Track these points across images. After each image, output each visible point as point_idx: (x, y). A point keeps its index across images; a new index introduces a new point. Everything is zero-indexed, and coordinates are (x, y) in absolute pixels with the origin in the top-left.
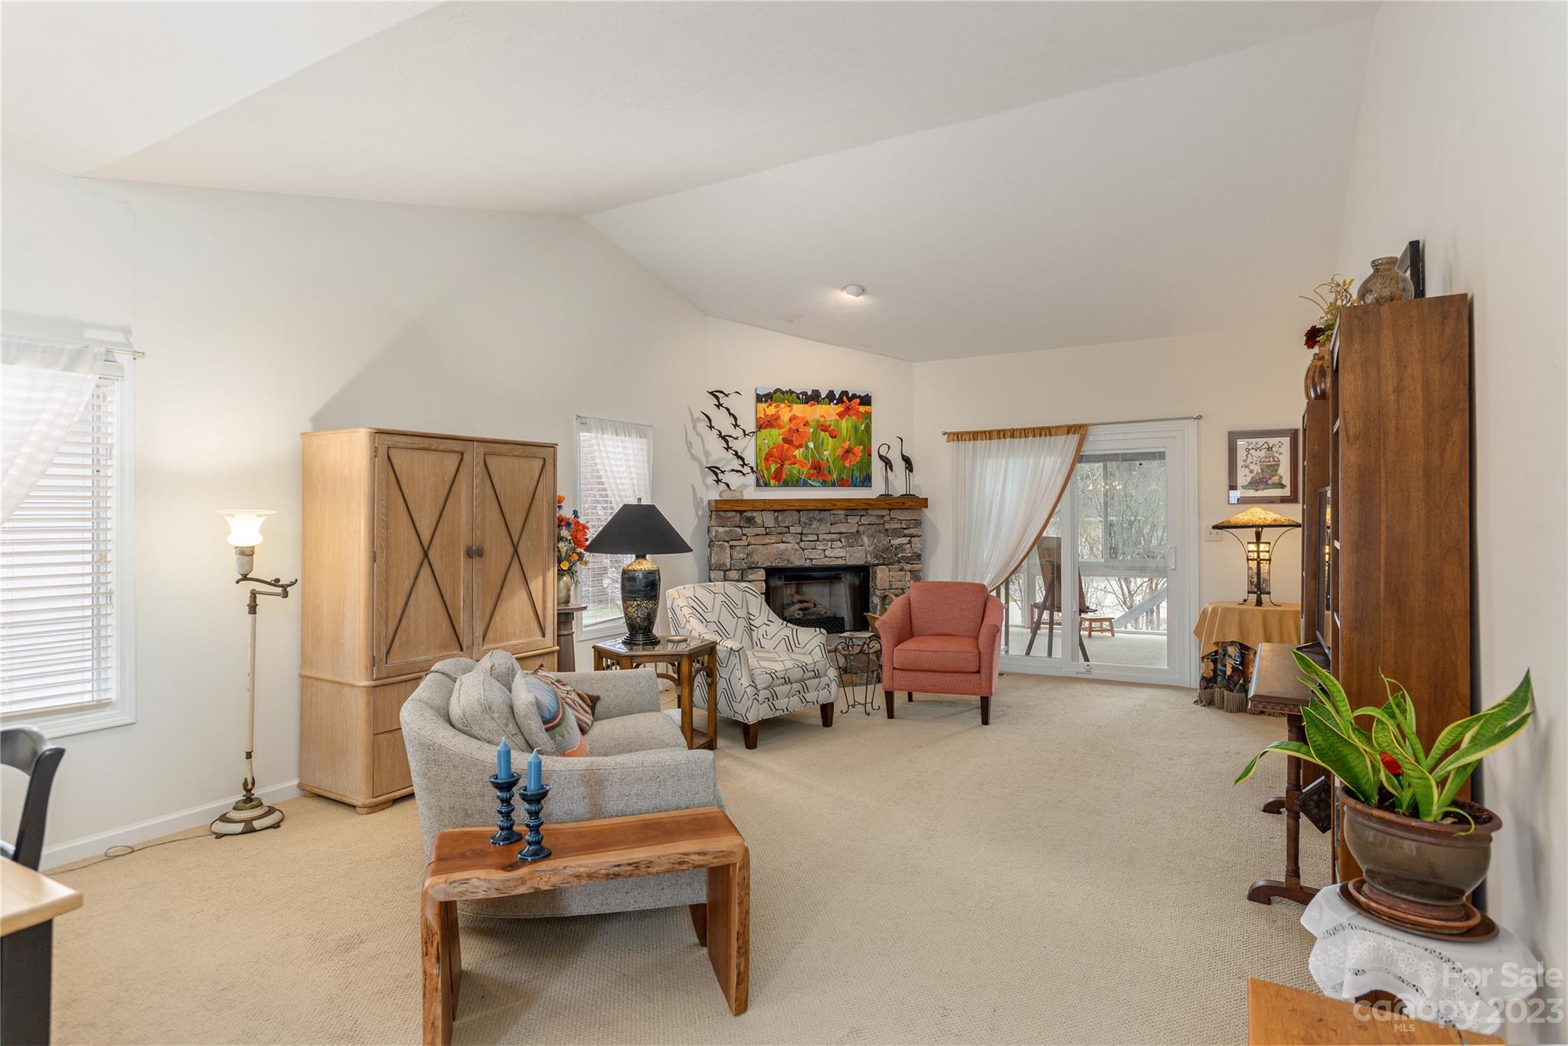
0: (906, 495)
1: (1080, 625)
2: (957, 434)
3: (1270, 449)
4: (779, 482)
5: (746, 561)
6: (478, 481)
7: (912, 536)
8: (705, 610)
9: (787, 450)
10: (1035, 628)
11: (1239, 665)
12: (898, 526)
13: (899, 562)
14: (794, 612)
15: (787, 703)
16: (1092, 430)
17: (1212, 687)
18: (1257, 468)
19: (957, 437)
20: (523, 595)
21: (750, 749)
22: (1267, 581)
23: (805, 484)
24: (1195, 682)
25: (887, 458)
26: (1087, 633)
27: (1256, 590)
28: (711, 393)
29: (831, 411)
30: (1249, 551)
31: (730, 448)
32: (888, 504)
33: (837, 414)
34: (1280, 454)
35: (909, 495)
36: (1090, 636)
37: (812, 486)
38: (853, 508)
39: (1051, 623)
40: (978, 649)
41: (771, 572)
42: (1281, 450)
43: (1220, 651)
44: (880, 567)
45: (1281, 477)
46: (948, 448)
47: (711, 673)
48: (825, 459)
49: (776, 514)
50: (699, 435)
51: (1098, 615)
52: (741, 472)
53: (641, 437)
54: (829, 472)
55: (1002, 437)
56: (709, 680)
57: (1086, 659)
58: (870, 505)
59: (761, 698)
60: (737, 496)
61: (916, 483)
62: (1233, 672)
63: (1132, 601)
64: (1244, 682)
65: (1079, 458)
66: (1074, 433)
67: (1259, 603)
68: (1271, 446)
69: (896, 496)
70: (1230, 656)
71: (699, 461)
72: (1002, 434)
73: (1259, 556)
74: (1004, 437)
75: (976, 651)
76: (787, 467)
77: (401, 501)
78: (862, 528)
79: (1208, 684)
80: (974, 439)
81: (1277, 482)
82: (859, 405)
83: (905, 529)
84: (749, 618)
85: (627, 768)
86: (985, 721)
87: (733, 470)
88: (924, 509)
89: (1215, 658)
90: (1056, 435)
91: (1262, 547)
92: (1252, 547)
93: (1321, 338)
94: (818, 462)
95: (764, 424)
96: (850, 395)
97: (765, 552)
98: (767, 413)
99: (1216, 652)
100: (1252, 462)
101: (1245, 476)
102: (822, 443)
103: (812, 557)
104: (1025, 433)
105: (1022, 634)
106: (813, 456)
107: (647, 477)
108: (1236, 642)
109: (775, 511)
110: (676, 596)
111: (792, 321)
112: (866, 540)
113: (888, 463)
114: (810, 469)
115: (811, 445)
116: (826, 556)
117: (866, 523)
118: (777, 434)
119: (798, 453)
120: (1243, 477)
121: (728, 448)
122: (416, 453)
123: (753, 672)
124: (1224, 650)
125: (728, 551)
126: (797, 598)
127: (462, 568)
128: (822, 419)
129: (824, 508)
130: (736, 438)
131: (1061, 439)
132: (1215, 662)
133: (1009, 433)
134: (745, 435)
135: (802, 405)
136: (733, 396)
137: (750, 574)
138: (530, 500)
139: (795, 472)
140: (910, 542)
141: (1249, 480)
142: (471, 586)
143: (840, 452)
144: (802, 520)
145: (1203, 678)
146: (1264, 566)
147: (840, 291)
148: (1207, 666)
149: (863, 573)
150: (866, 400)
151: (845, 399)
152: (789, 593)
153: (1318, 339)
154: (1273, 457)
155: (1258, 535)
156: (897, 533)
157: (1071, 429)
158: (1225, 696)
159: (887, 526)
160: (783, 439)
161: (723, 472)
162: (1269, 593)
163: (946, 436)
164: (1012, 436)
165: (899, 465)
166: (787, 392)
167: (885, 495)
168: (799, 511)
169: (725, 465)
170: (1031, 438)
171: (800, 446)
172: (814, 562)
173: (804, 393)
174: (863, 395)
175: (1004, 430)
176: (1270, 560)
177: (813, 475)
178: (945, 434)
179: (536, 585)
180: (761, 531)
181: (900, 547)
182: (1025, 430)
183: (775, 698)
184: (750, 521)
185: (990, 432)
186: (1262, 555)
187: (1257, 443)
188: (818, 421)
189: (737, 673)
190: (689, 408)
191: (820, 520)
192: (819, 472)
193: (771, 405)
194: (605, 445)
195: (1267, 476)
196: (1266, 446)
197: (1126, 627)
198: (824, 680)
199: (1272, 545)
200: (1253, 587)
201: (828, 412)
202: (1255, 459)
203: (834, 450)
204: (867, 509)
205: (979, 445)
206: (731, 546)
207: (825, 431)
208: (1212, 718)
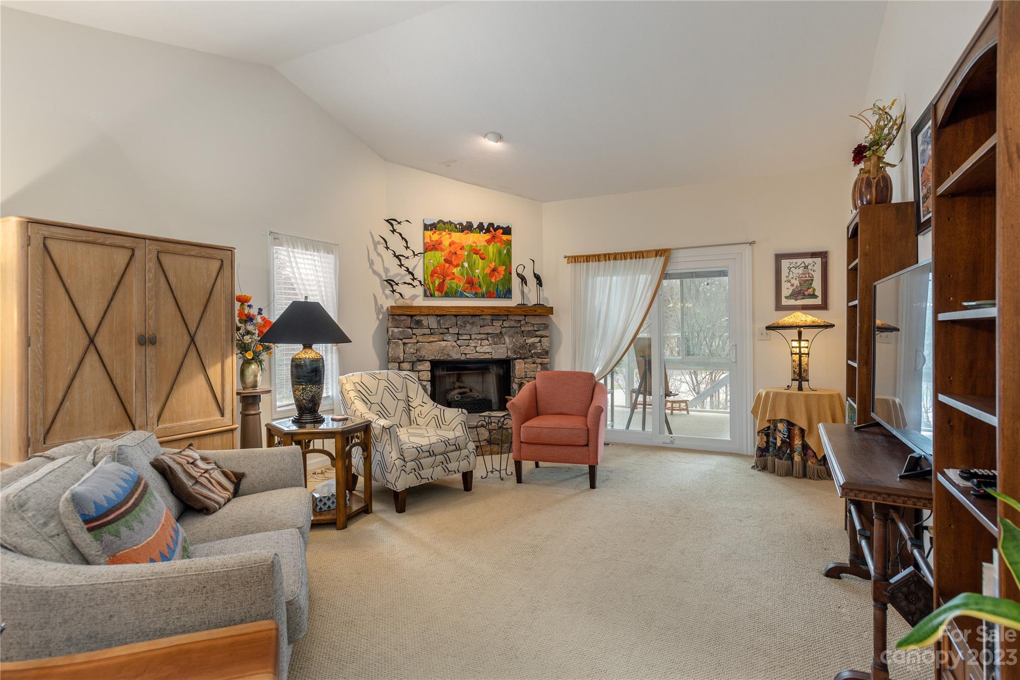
0: (537, 304)
1: (666, 405)
2: (574, 257)
3: (806, 267)
4: (442, 293)
5: (415, 355)
6: (151, 276)
7: (542, 337)
8: (370, 393)
9: (448, 268)
10: (634, 407)
11: (786, 438)
12: (531, 328)
13: (532, 357)
14: (454, 395)
15: (432, 473)
16: (674, 254)
17: (765, 456)
18: (796, 283)
19: (574, 259)
20: (201, 380)
21: (399, 513)
22: (806, 371)
23: (462, 296)
24: (752, 450)
25: (523, 276)
26: (670, 411)
27: (798, 378)
28: (387, 221)
29: (481, 239)
30: (793, 347)
31: (403, 265)
32: (524, 311)
33: (486, 241)
34: (814, 271)
35: (540, 304)
36: (672, 414)
37: (467, 297)
38: (498, 315)
39: (645, 404)
40: (587, 426)
41: (435, 365)
42: (814, 268)
43: (772, 427)
44: (518, 360)
45: (814, 289)
46: (568, 269)
47: (366, 447)
48: (477, 276)
49: (439, 318)
50: (379, 255)
51: (676, 398)
52: (411, 284)
53: (328, 253)
54: (480, 286)
55: (607, 259)
56: (366, 454)
57: (670, 433)
58: (509, 311)
59: (408, 469)
60: (409, 303)
61: (545, 296)
62: (782, 444)
63: (699, 388)
64: (790, 451)
65: (664, 276)
66: (661, 256)
67: (800, 388)
68: (807, 265)
69: (530, 305)
70: (780, 431)
71: (379, 275)
72: (607, 257)
73: (800, 351)
74: (609, 260)
75: (585, 428)
76: (447, 281)
77: (62, 290)
78: (504, 330)
79: (762, 453)
80: (587, 262)
81: (812, 293)
82: (502, 234)
83: (536, 331)
84: (408, 401)
85: (165, 578)
86: (593, 486)
87: (405, 283)
88: (550, 316)
89: (767, 432)
90: (648, 257)
91: (803, 344)
92: (795, 344)
93: (867, 153)
94: (472, 278)
95: (430, 247)
96: (495, 227)
97: (430, 348)
98: (432, 239)
99: (769, 428)
100: (792, 278)
101: (788, 289)
102: (474, 264)
103: (467, 353)
104: (624, 256)
105: (623, 412)
106: (467, 274)
107: (334, 286)
108: (784, 420)
109: (438, 316)
110: (345, 381)
111: (450, 166)
112: (507, 339)
113: (523, 279)
114: (464, 284)
115: (466, 265)
116: (477, 352)
117: (507, 326)
118: (440, 255)
119: (456, 271)
120: (786, 290)
121: (401, 265)
122: (80, 246)
123: (402, 447)
124: (774, 426)
125: (402, 347)
126: (458, 384)
127: (134, 354)
128: (475, 245)
129: (475, 315)
130: (407, 258)
131: (651, 260)
132: (767, 435)
133: (613, 256)
134: (415, 255)
135: (459, 233)
136: (404, 224)
137: (419, 366)
138: (208, 296)
139: (454, 286)
140: (540, 341)
141: (790, 291)
142: (143, 371)
143: (488, 270)
144: (458, 323)
145: (759, 448)
146: (804, 359)
147: (483, 139)
148: (762, 439)
149: (506, 365)
150: (507, 231)
151: (491, 228)
152: (452, 381)
153: (864, 154)
154: (809, 274)
155: (800, 334)
156: (530, 334)
157: (658, 253)
158: (776, 463)
159: (523, 328)
160: (444, 260)
161: (397, 284)
162: (808, 381)
163: (567, 259)
164: (615, 259)
165: (532, 282)
166: (447, 223)
167: (521, 304)
168: (456, 316)
169: (399, 280)
170: (629, 259)
171: (457, 266)
172: (468, 356)
173: (461, 224)
174: (505, 226)
175: (609, 254)
176: (808, 354)
177: (467, 289)
178: (565, 257)
179: (214, 372)
180: (427, 331)
181: (533, 345)
182: (624, 254)
183: (421, 469)
184: (419, 323)
185: (599, 256)
186: (803, 350)
187: (796, 263)
188: (471, 246)
189: (388, 448)
190: (371, 233)
191: (473, 323)
192: (472, 286)
193: (435, 232)
194: (295, 258)
195: (805, 289)
196: (803, 265)
197: (696, 407)
198: (464, 452)
199: (810, 341)
200: (796, 375)
201: (479, 239)
202: (795, 275)
203: (484, 269)
204: (508, 315)
205: (590, 266)
206: (404, 344)
207: (477, 254)
208: (765, 480)
